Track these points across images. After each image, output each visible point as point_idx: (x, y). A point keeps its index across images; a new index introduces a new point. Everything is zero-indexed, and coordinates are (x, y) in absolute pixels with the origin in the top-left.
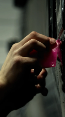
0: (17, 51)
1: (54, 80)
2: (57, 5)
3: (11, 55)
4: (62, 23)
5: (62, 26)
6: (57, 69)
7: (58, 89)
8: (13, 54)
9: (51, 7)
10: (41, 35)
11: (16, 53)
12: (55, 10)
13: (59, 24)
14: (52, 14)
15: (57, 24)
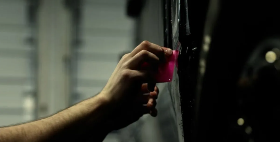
0: (126, 63)
1: (169, 99)
2: (173, 15)
3: (120, 68)
4: (178, 35)
5: (178, 39)
6: (173, 86)
7: (174, 109)
8: (122, 67)
9: (166, 18)
10: (153, 45)
11: (124, 66)
12: (171, 21)
13: (174, 37)
14: (167, 26)
15: (173, 36)
